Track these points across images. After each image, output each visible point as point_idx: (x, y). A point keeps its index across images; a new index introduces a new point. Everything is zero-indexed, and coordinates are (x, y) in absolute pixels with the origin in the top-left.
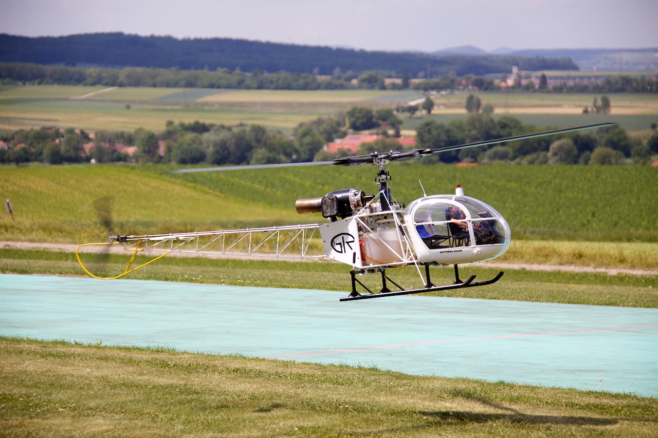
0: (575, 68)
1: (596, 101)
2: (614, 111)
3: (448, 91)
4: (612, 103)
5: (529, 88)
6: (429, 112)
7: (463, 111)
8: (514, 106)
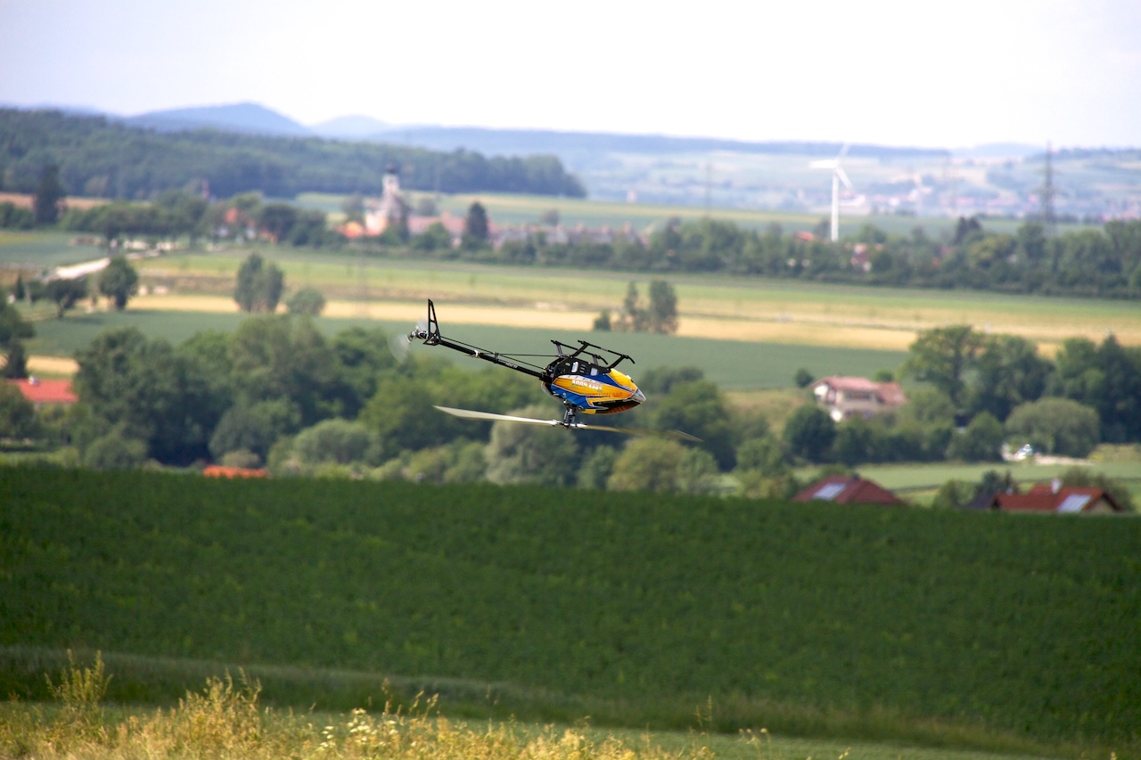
0: (573, 190)
1: (633, 293)
2: (687, 327)
3: (183, 242)
4: (682, 306)
5: (431, 246)
6: (121, 302)
7: (228, 306)
8: (385, 298)
